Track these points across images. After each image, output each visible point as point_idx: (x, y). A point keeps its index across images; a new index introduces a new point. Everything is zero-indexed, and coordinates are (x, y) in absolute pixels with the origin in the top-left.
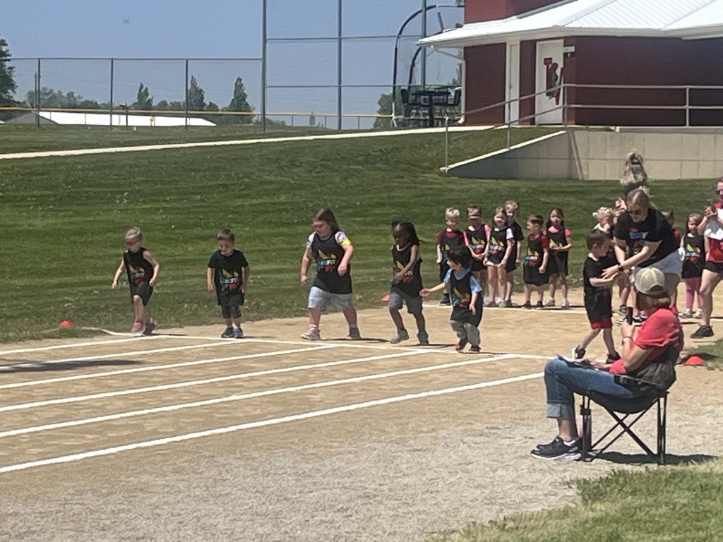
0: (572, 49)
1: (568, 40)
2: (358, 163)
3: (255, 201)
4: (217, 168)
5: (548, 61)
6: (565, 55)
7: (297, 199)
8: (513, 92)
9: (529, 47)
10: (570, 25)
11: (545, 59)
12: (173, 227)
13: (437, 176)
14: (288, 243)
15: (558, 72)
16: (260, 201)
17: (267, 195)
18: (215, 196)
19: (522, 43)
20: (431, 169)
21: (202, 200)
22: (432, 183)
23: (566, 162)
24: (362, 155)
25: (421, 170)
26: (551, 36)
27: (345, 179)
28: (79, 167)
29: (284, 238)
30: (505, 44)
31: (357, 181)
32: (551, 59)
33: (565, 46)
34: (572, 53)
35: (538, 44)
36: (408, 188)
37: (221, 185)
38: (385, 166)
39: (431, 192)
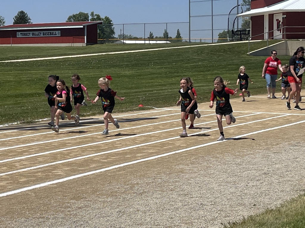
0: (285, 16)
1: (284, 13)
2: (222, 52)
3: (191, 65)
4: (179, 55)
5: (277, 20)
6: (283, 18)
7: (204, 64)
8: (266, 30)
9: (271, 16)
10: (285, 9)
11: (277, 19)
12: (168, 73)
13: (246, 55)
14: (203, 77)
15: (281, 23)
16: (193, 64)
17: (195, 62)
18: (179, 63)
19: (269, 15)
20: (244, 54)
21: (175, 65)
22: (245, 58)
23: (285, 51)
24: (223, 50)
25: (241, 54)
26: (278, 12)
27: (218, 57)
28: (138, 55)
29: (202, 76)
30: (264, 15)
31: (222, 58)
32: (278, 19)
33: (283, 15)
34: (285, 17)
35: (274, 15)
36: (238, 59)
37: (181, 60)
38: (230, 53)
39: (245, 60)
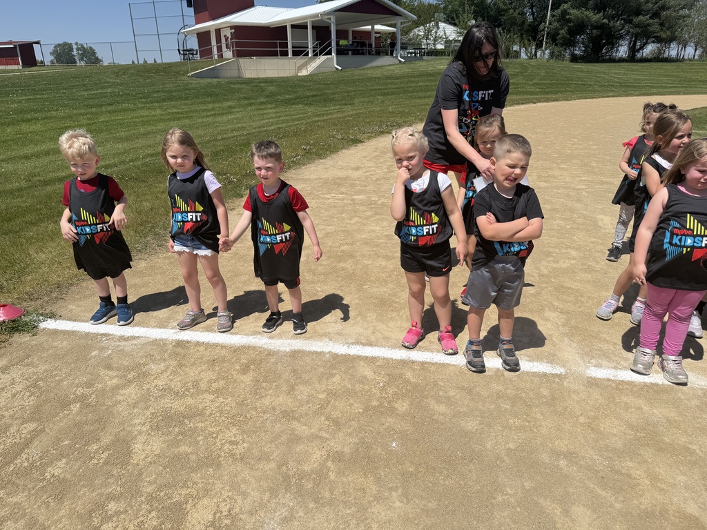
1: (231, 27)
5: (225, 36)
6: (231, 33)
9: (218, 32)
10: (234, 21)
13: (186, 77)
15: (229, 40)
19: (216, 30)
20: (183, 74)
22: (183, 81)
23: (238, 72)
24: (155, 70)
25: (179, 75)
26: (225, 26)
33: (231, 30)
35: (221, 29)
36: (172, 83)
38: (164, 74)
39: (183, 85)
